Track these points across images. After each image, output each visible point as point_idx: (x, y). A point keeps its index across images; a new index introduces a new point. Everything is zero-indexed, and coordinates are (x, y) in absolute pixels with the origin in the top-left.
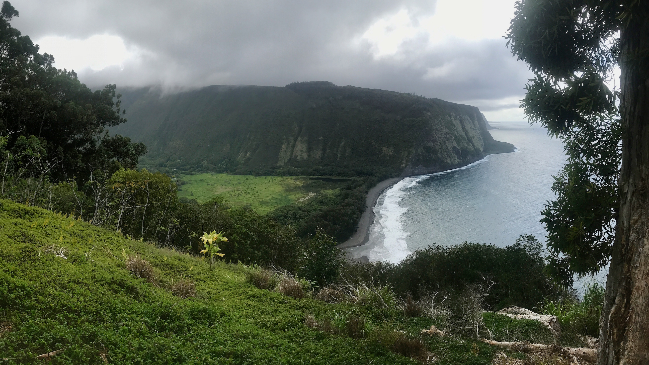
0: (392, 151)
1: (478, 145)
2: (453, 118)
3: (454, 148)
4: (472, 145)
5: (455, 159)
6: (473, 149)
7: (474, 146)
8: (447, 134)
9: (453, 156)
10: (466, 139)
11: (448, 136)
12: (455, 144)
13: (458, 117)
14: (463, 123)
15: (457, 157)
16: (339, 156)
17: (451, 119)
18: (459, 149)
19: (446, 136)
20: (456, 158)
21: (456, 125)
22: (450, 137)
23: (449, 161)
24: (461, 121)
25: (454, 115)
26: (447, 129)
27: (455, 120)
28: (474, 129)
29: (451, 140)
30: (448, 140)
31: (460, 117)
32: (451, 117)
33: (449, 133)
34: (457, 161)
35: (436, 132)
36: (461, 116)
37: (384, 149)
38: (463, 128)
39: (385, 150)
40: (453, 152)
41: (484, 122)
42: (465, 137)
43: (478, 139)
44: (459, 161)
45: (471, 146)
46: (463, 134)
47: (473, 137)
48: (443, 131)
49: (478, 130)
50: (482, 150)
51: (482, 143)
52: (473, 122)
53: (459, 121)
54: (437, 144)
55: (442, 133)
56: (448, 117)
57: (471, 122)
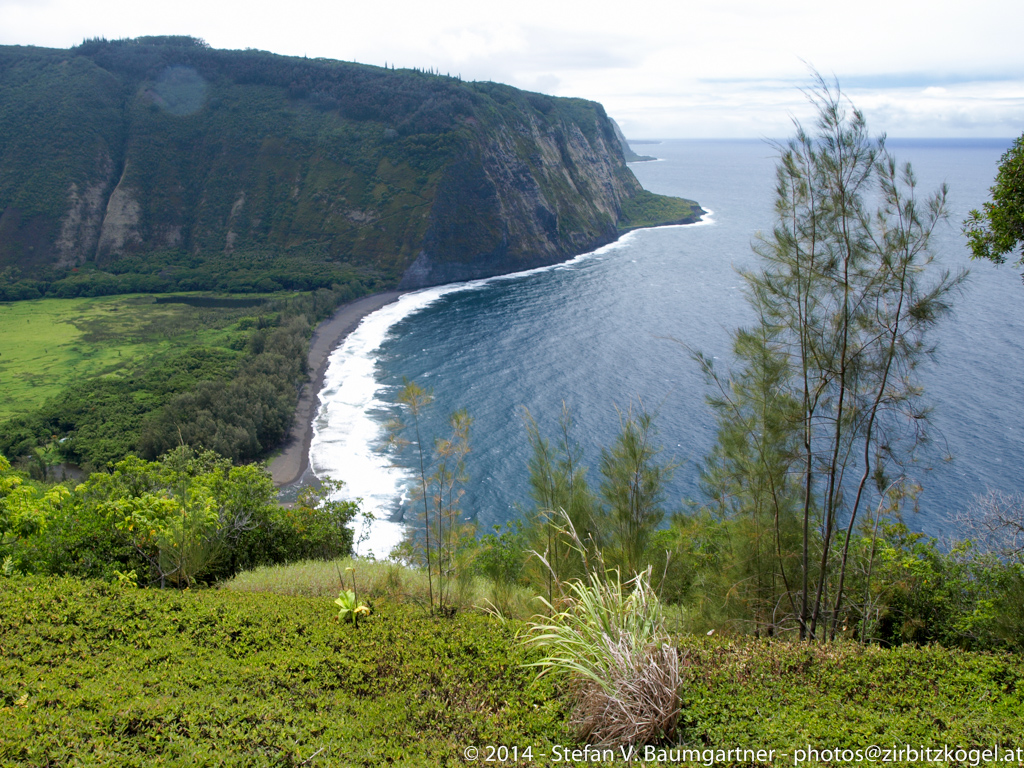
1: (603, 204)
2: (535, 133)
3: (540, 211)
4: (587, 204)
5: (541, 243)
6: (589, 215)
7: (592, 206)
8: (521, 175)
9: (537, 233)
10: (573, 188)
11: (524, 180)
12: (543, 201)
13: (551, 130)
14: (565, 144)
15: (548, 236)
17: (532, 136)
18: (553, 212)
19: (519, 179)
20: (546, 240)
21: (544, 151)
22: (531, 181)
23: (525, 245)
24: (559, 140)
27: (542, 136)
28: (593, 162)
29: (533, 190)
30: (523, 189)
31: (557, 129)
32: (531, 130)
33: (527, 171)
34: (550, 246)
35: (489, 169)
36: (559, 125)
38: (563, 158)
40: (536, 223)
41: (618, 141)
42: (571, 181)
43: (604, 189)
44: (553, 247)
46: (565, 173)
47: (592, 182)
48: (510, 165)
49: (604, 164)
50: (613, 217)
51: (615, 198)
52: (591, 142)
53: (553, 139)
54: (494, 202)
55: (506, 172)
56: (523, 130)
57: (587, 142)
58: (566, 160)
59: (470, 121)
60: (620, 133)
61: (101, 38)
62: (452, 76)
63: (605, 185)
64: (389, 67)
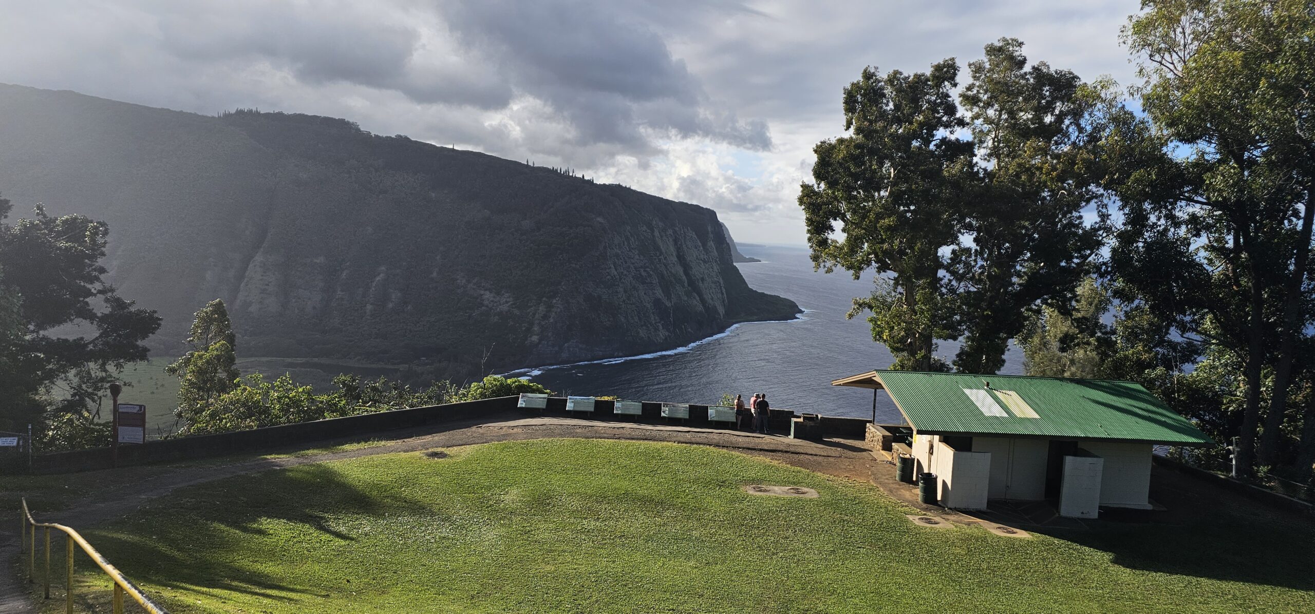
0: (507, 302)
1: (712, 299)
2: (657, 233)
3: (657, 303)
4: (698, 299)
5: (656, 329)
6: (700, 308)
7: (703, 301)
8: (642, 270)
9: (653, 322)
10: (686, 284)
11: (644, 274)
12: (659, 293)
13: (670, 232)
14: (681, 245)
15: (663, 325)
16: (369, 307)
17: (654, 236)
18: (668, 304)
19: (640, 274)
20: (661, 327)
21: (663, 251)
22: (650, 276)
23: (642, 333)
24: (676, 241)
25: (661, 224)
26: (642, 258)
27: (662, 237)
28: (705, 262)
29: (652, 283)
30: (643, 282)
31: (675, 232)
32: (653, 231)
33: (647, 267)
34: (662, 334)
35: (614, 264)
36: (677, 229)
37: (487, 295)
38: (679, 257)
39: (492, 299)
40: (653, 313)
41: (728, 244)
42: (684, 278)
43: (713, 286)
44: (667, 334)
45: (696, 302)
46: (680, 271)
47: (703, 279)
48: (633, 261)
49: (714, 264)
50: (721, 311)
51: (723, 294)
52: (704, 245)
53: (671, 240)
54: (617, 292)
55: (629, 267)
56: (646, 231)
57: (700, 244)
58: (681, 258)
59: (600, 219)
60: (730, 235)
61: (254, 109)
62: (586, 178)
63: (715, 283)
64: (531, 164)
